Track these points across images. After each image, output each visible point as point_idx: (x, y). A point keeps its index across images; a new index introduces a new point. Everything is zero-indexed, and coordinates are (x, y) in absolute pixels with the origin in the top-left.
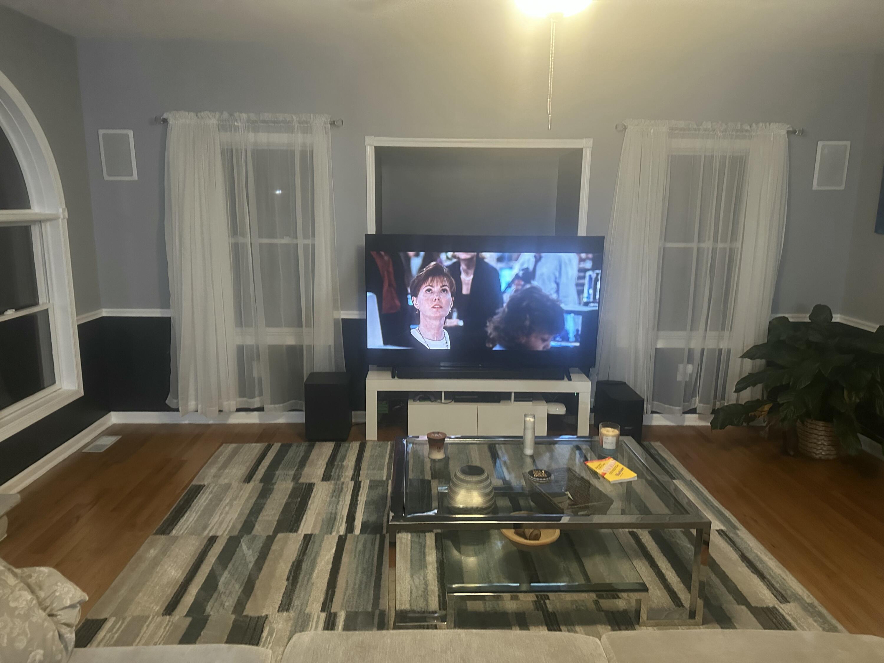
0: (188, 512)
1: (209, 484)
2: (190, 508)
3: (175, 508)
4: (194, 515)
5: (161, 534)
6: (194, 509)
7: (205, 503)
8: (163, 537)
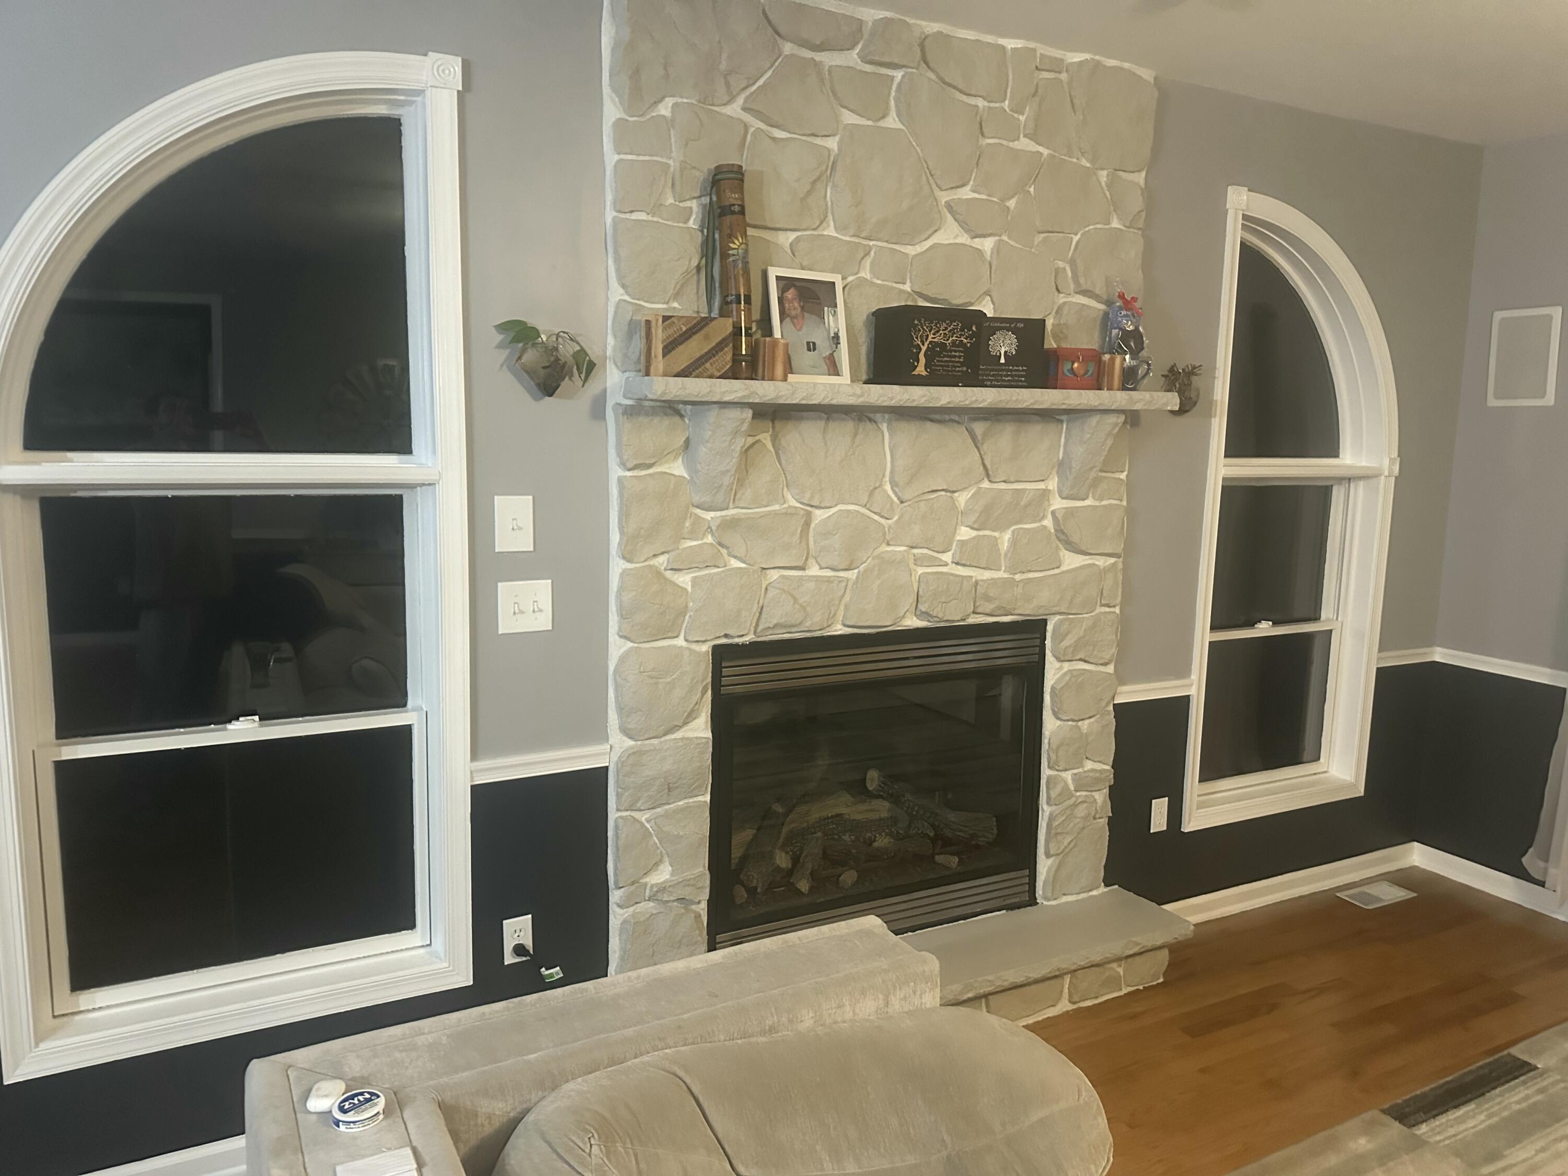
0: (1471, 1106)
1: (1545, 1072)
2: (1481, 1099)
3: (1447, 1083)
4: (1482, 1117)
5: (1396, 1119)
6: (1487, 1106)
7: (1518, 1107)
8: (1396, 1127)
